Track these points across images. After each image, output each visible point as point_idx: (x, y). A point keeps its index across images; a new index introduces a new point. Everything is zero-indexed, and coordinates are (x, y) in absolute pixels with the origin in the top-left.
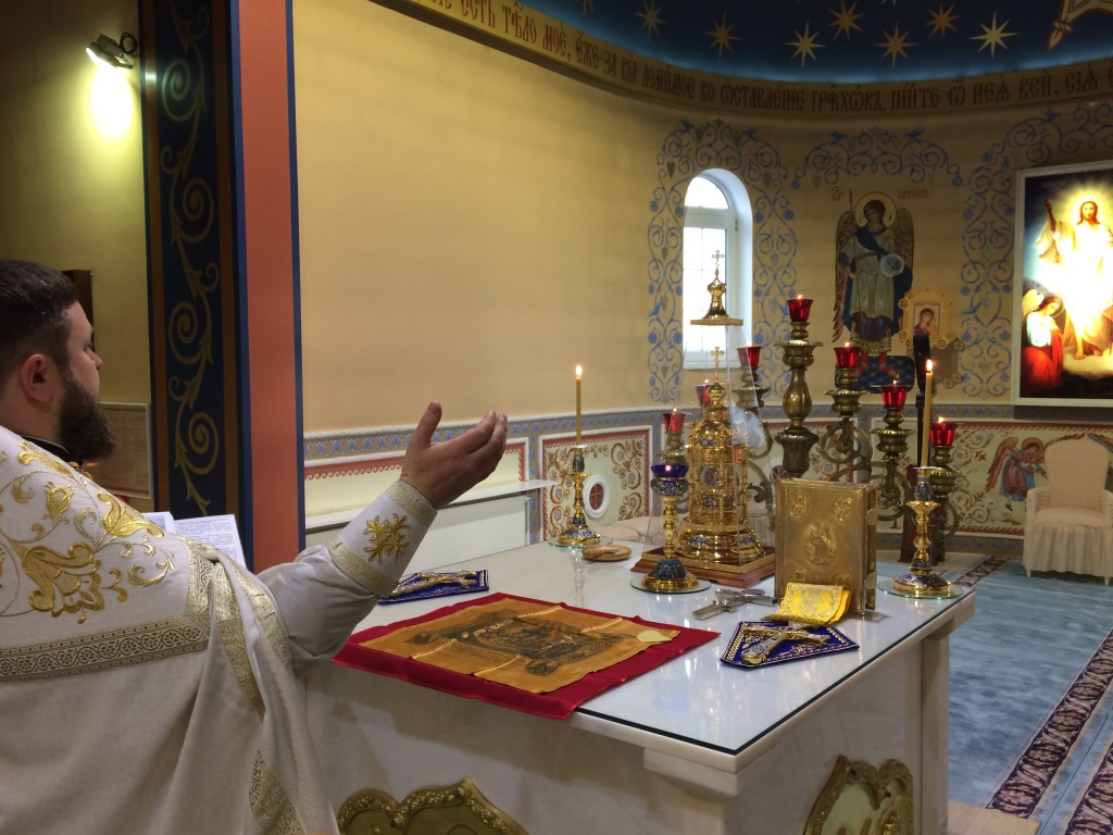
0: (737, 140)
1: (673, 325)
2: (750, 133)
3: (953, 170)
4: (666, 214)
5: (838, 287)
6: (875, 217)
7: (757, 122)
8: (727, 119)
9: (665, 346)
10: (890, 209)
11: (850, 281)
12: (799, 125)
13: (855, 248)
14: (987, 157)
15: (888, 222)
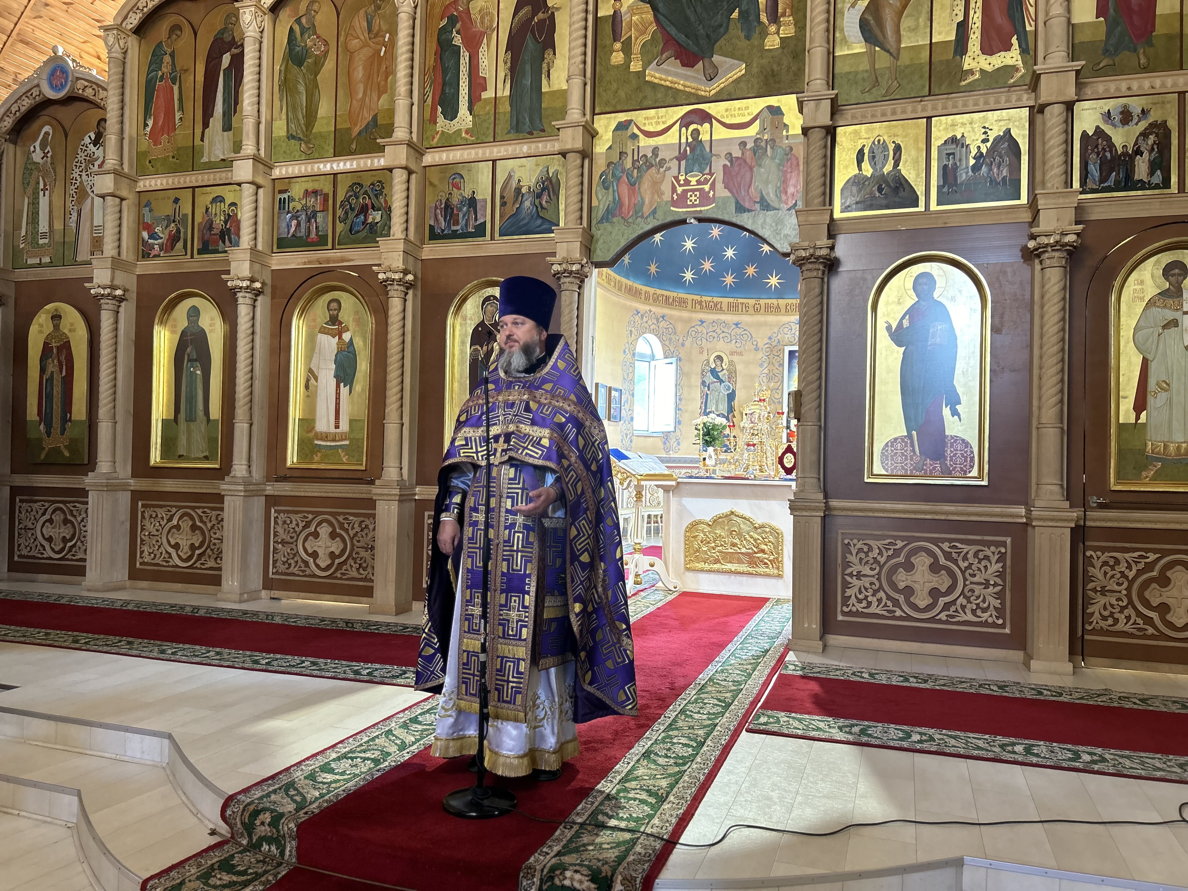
0: (658, 320)
1: (630, 412)
2: (663, 317)
3: (755, 343)
4: (629, 356)
5: (702, 397)
6: (719, 363)
7: (666, 311)
8: (653, 309)
9: (627, 422)
10: (725, 359)
11: (707, 395)
12: (685, 314)
13: (710, 378)
14: (770, 338)
15: (725, 367)
